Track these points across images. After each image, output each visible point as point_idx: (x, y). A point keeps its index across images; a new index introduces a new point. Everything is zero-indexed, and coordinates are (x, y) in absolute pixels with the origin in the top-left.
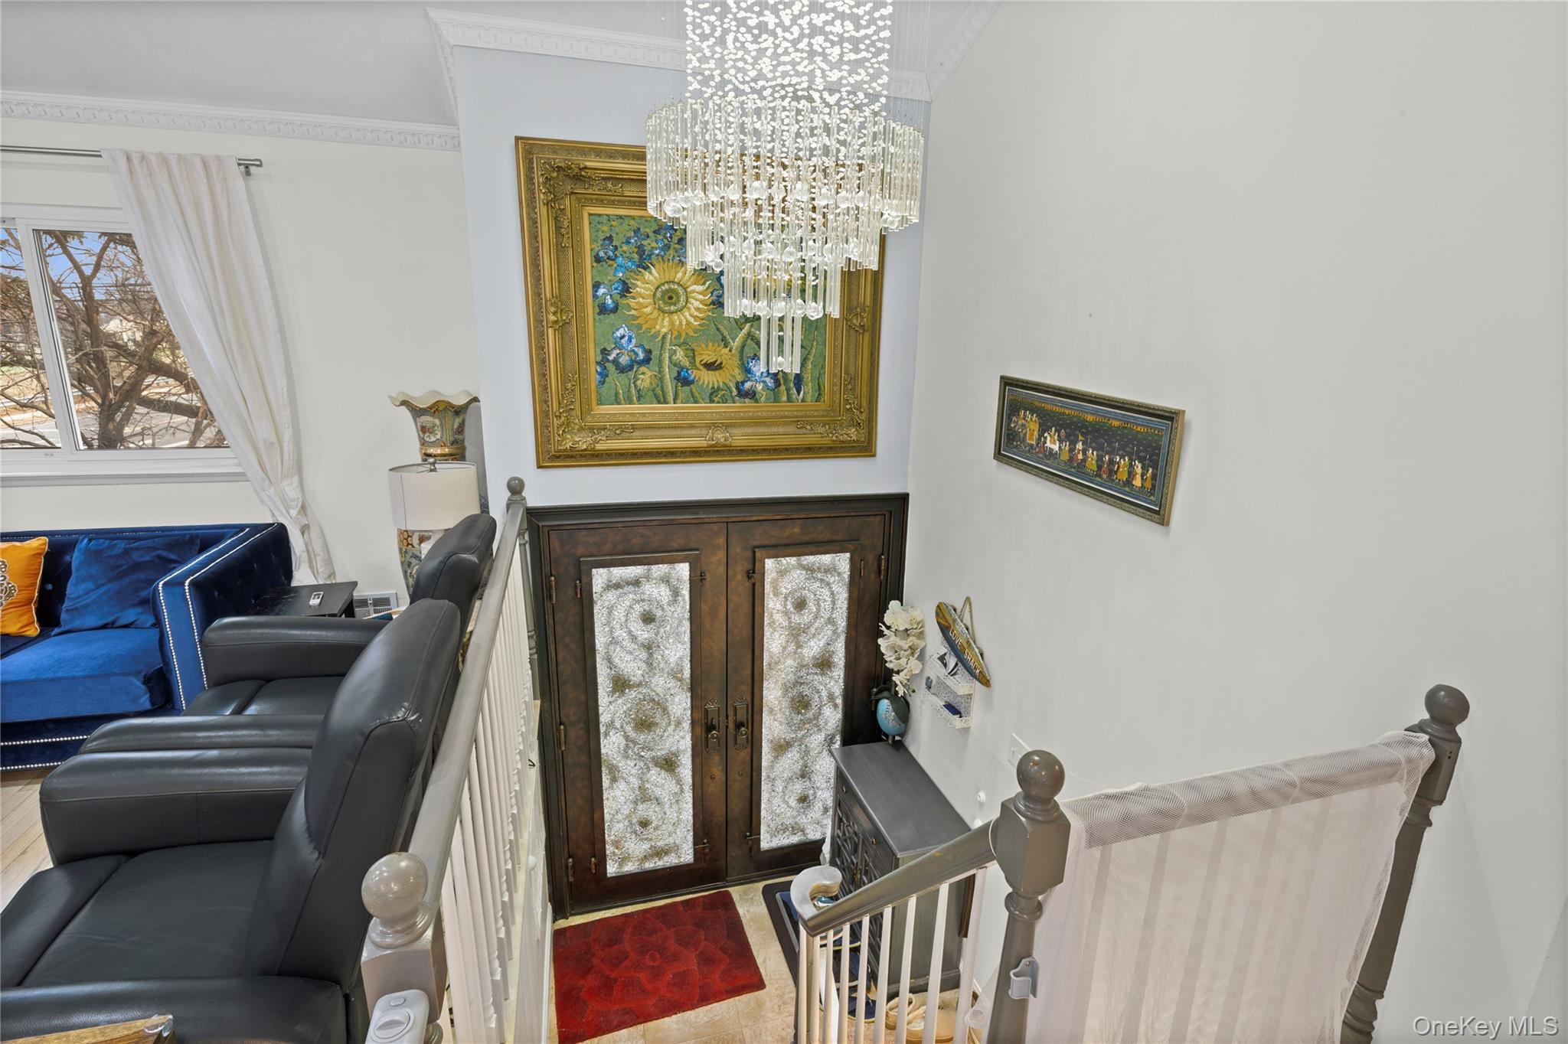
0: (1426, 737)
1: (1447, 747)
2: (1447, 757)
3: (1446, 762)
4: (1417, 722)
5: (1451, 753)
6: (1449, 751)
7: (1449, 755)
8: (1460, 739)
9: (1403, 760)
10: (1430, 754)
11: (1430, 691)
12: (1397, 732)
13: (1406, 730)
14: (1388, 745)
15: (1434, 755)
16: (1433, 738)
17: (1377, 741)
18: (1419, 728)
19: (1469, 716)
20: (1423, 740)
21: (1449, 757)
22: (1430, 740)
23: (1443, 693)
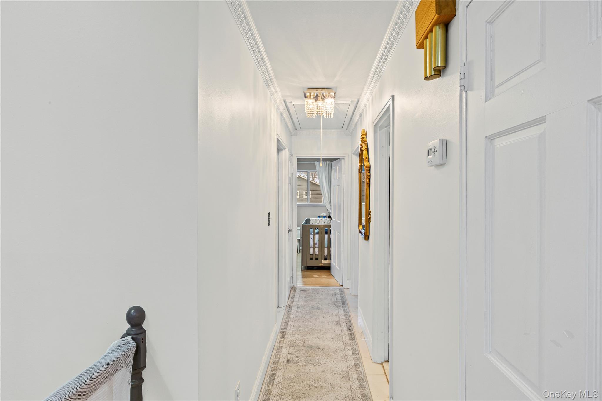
0: (130, 337)
1: (140, 337)
2: (141, 342)
3: (141, 345)
4: (125, 332)
5: (143, 339)
6: (142, 339)
7: (142, 341)
8: (145, 330)
9: (120, 356)
10: (133, 345)
11: (128, 312)
12: (115, 342)
13: (121, 338)
14: (112, 352)
15: (136, 345)
16: (133, 336)
17: (106, 354)
18: (127, 334)
19: (146, 317)
20: (129, 340)
21: (143, 342)
22: (132, 338)
23: (133, 311)
